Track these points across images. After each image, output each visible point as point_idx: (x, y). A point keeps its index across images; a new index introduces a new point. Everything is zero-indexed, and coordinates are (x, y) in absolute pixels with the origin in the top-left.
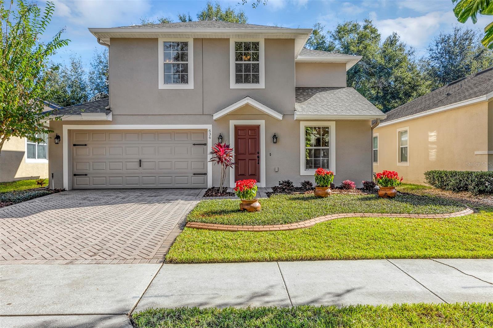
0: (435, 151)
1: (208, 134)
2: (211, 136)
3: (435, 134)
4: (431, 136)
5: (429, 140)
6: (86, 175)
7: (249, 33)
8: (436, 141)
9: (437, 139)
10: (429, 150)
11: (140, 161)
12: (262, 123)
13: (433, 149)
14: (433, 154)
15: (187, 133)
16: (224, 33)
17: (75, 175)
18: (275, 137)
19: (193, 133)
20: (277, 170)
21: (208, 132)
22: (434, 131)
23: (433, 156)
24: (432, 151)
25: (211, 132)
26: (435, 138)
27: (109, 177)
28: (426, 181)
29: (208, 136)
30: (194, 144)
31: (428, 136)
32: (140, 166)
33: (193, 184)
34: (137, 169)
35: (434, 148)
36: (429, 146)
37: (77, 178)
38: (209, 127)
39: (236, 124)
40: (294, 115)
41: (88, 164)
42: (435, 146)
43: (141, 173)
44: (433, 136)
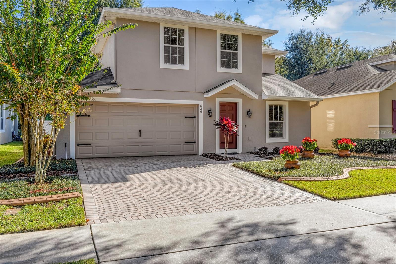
0: (333, 125)
1: (200, 109)
2: (202, 111)
3: (333, 112)
4: (329, 114)
5: (327, 117)
6: (89, 144)
7: (234, 28)
8: (334, 117)
9: (334, 116)
10: (328, 124)
11: (140, 131)
12: (239, 101)
13: (331, 123)
14: (331, 127)
15: (180, 107)
16: (216, 26)
17: (78, 145)
18: (249, 112)
19: (185, 107)
20: (250, 139)
21: (200, 107)
22: (332, 110)
23: (332, 128)
24: (330, 124)
25: (202, 107)
26: (333, 115)
27: (112, 146)
28: (333, 146)
29: (200, 111)
30: (186, 117)
31: (326, 114)
32: (140, 136)
33: (185, 151)
34: (137, 139)
35: (333, 123)
36: (327, 120)
37: (80, 147)
38: (201, 103)
39: (221, 101)
40: (262, 95)
41: (91, 134)
42: (333, 121)
43: (141, 142)
44: (331, 114)
